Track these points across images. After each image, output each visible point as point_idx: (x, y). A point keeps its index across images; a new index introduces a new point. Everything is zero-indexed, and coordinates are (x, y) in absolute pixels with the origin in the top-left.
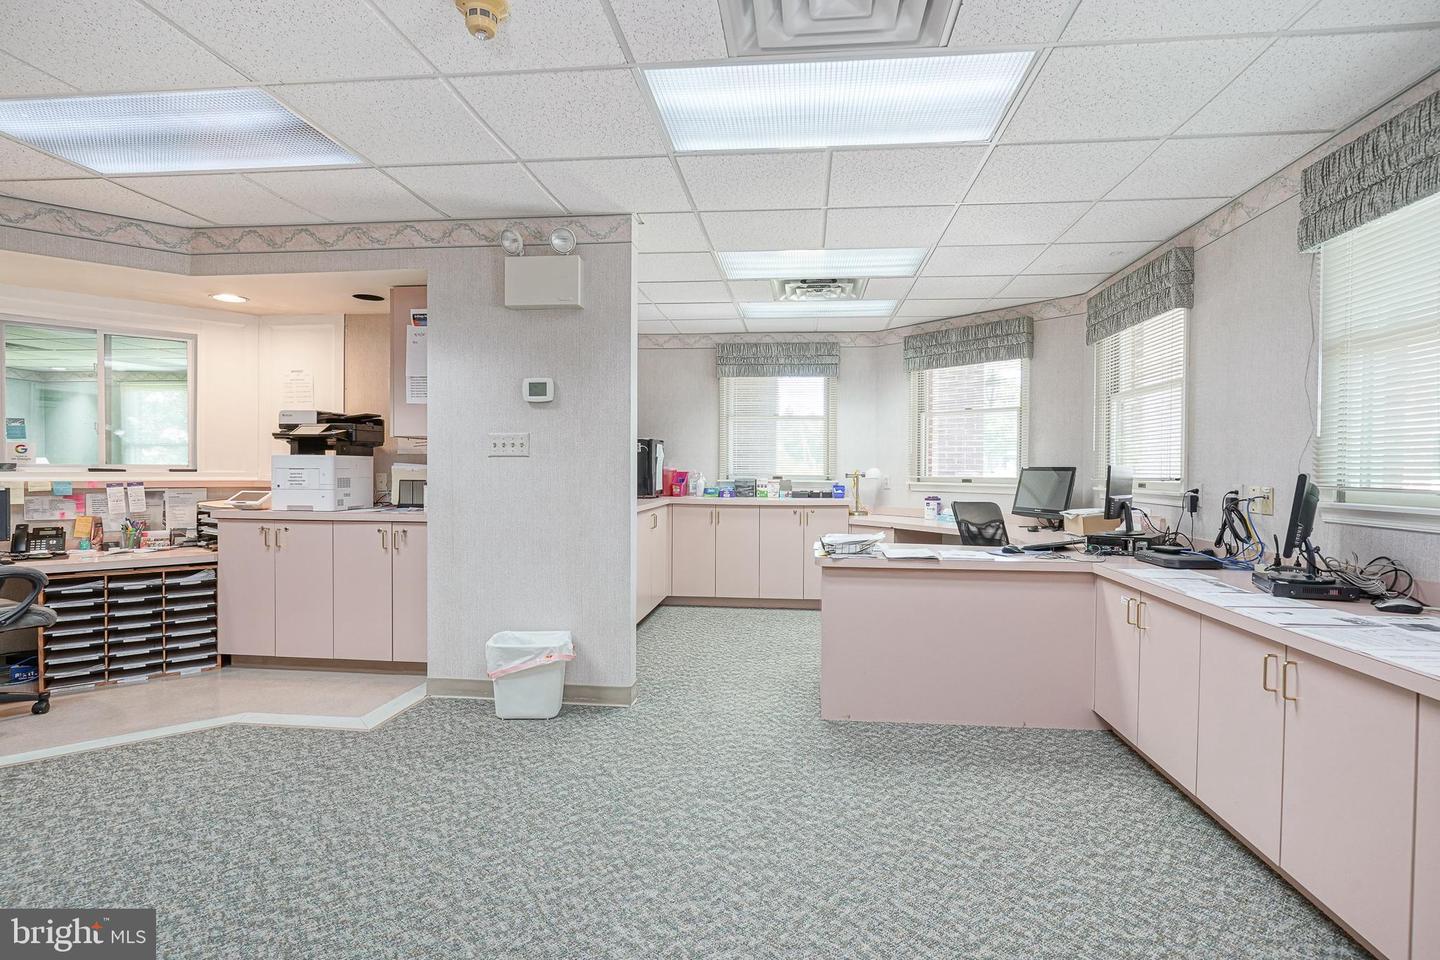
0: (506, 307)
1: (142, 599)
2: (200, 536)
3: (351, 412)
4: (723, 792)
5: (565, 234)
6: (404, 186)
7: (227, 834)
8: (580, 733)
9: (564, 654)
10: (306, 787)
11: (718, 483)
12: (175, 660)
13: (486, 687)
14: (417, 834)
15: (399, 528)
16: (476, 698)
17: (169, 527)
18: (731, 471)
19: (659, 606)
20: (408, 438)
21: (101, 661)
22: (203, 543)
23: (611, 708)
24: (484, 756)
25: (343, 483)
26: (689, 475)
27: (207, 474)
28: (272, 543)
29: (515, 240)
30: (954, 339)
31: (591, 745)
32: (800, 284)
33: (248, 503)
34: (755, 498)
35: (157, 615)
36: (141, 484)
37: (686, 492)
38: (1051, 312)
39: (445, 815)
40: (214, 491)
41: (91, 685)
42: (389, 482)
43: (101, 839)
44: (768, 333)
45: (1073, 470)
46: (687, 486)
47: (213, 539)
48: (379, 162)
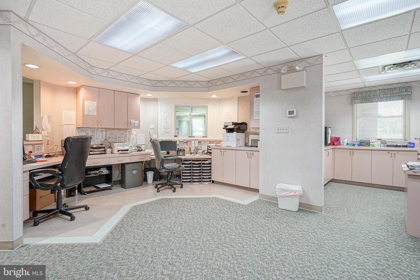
0: (282, 90)
1: (198, 166)
2: (208, 152)
3: (239, 122)
4: (363, 250)
5: (300, 65)
6: (255, 61)
7: (217, 223)
8: (305, 218)
9: (300, 192)
10: (232, 216)
11: (353, 141)
12: (203, 180)
13: (276, 199)
14: (260, 235)
15: (252, 152)
16: (273, 201)
17: (202, 149)
18: (358, 137)
19: (329, 182)
20: (254, 128)
21: (191, 178)
22: (208, 154)
23: (315, 212)
24: (276, 218)
25: (238, 140)
26: (340, 138)
27: (209, 138)
28: (223, 155)
29: (285, 70)
31: (309, 222)
32: (393, 66)
33: (218, 145)
34: (369, 147)
35: (200, 170)
36: (197, 140)
37: (339, 144)
39: (267, 233)
40: (211, 142)
41: (189, 183)
42: (249, 140)
43: (194, 218)
44: (375, 86)
46: (340, 142)
47: (211, 153)
48: (249, 56)
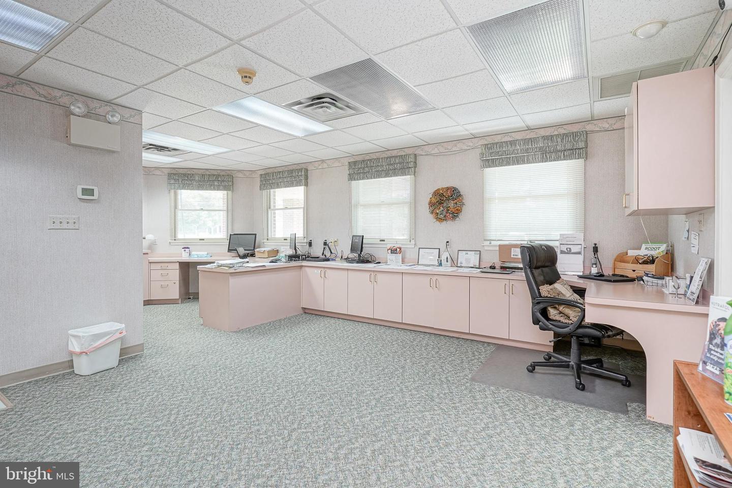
0: (71, 144)
29: (79, 107)
30: (197, 178)
38: (240, 175)
45: (256, 234)
